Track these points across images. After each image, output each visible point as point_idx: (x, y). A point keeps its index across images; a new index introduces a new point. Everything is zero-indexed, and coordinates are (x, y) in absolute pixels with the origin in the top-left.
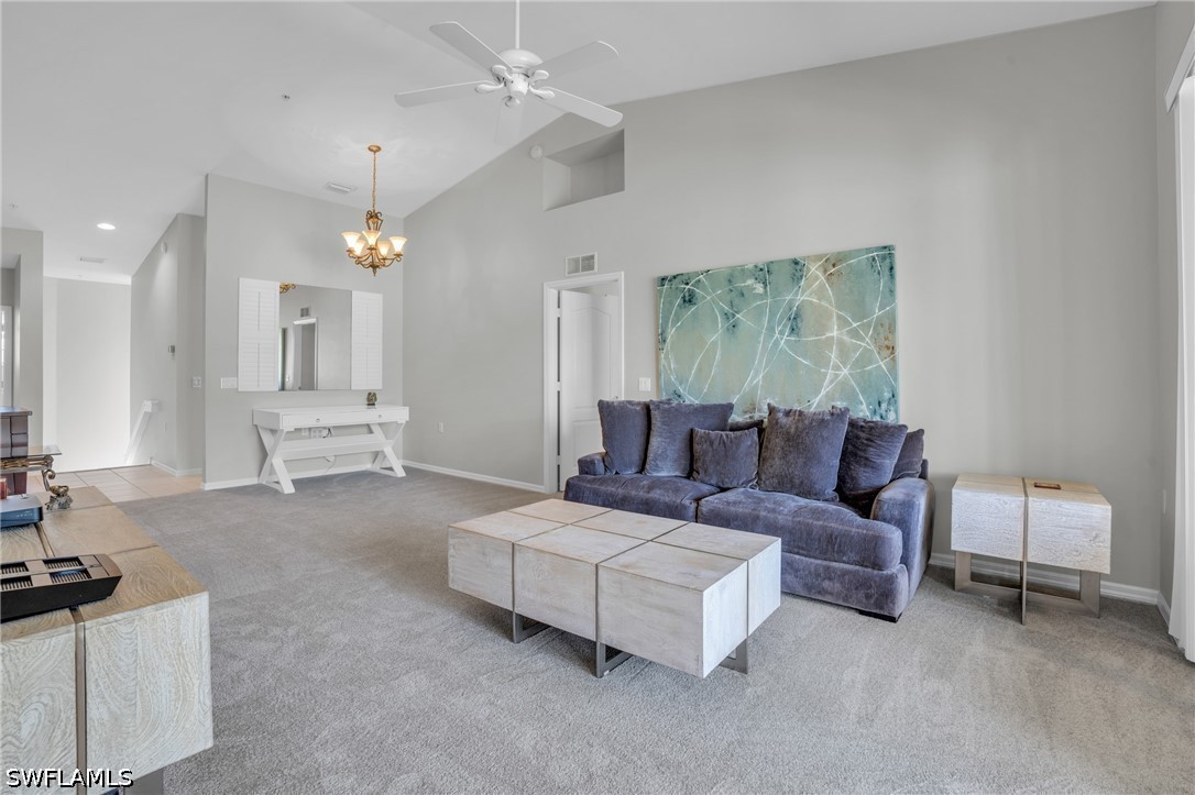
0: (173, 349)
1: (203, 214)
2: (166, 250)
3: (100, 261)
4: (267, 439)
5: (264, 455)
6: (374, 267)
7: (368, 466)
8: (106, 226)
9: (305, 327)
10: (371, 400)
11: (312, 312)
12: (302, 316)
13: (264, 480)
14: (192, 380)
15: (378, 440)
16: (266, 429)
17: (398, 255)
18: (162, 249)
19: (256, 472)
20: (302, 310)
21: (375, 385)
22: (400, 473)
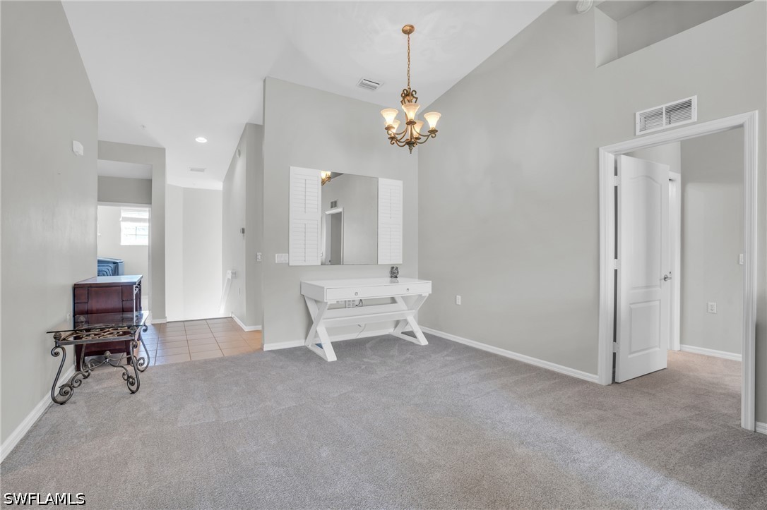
0: (243, 231)
1: (261, 124)
2: (240, 155)
3: (202, 170)
4: (313, 308)
5: (310, 322)
6: (410, 143)
7: (390, 331)
8: (201, 140)
9: (333, 216)
10: (394, 273)
11: (338, 204)
12: (332, 207)
13: (309, 344)
14: (257, 256)
15: (401, 309)
16: (311, 299)
17: (433, 132)
18: (237, 156)
19: (303, 335)
20: (332, 203)
21: (397, 259)
22: (423, 341)
